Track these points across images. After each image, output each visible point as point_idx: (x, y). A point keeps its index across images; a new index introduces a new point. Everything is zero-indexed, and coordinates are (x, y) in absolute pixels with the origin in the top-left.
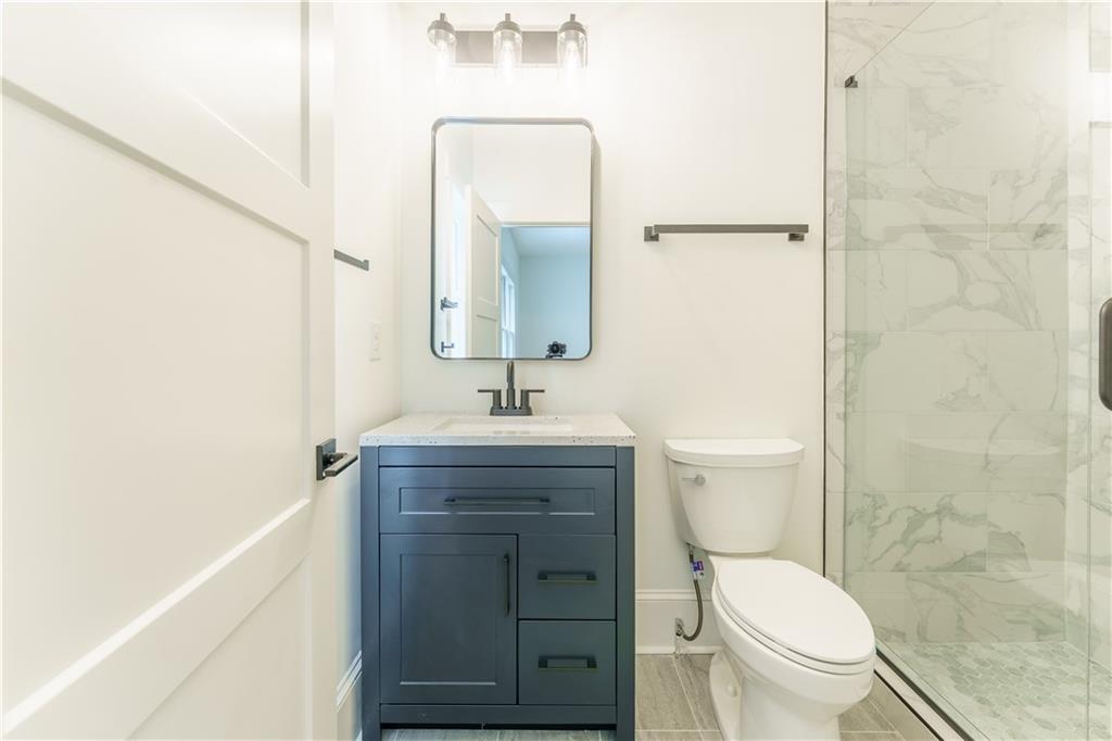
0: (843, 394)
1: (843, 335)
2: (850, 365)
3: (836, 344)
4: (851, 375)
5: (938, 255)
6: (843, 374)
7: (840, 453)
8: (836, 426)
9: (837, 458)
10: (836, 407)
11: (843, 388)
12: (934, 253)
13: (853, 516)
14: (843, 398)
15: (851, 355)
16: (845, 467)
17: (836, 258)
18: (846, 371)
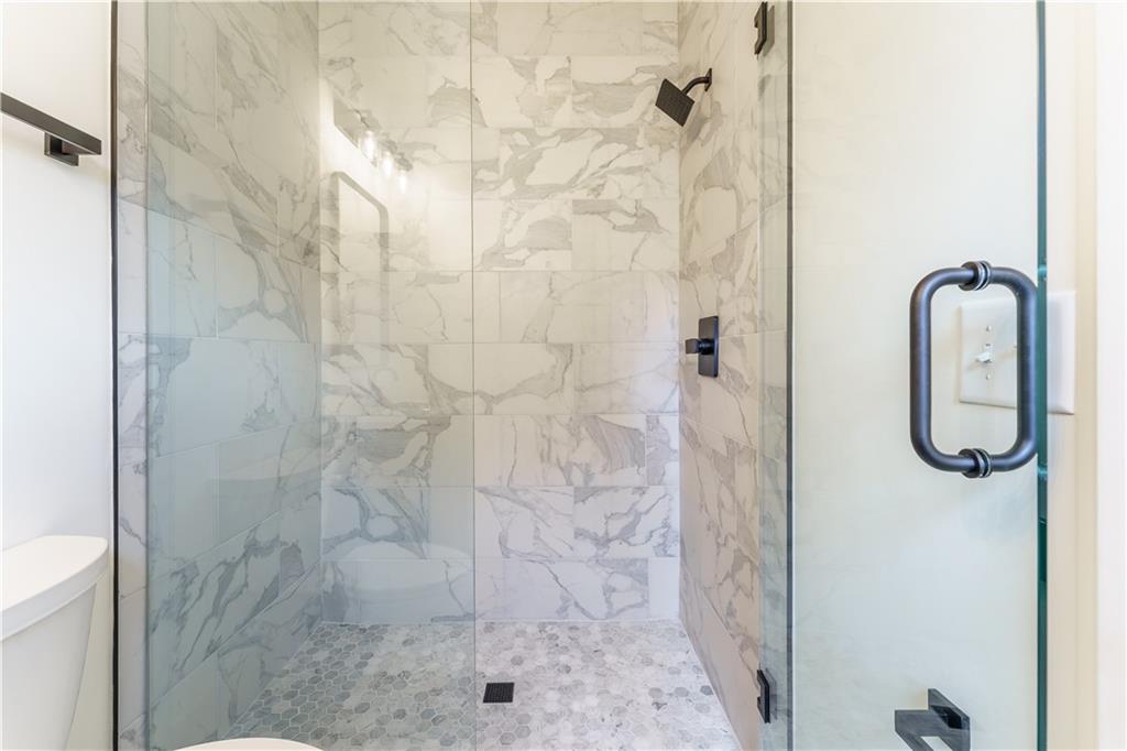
0: (143, 432)
1: (144, 340)
2: (154, 385)
3: (132, 354)
4: (155, 401)
5: (243, 249)
6: (142, 400)
7: (139, 528)
8: (132, 484)
9: (136, 536)
10: (133, 455)
11: (143, 424)
12: (239, 245)
13: (157, 617)
14: (143, 439)
15: (154, 369)
16: (147, 545)
17: (131, 214)
18: (148, 394)
